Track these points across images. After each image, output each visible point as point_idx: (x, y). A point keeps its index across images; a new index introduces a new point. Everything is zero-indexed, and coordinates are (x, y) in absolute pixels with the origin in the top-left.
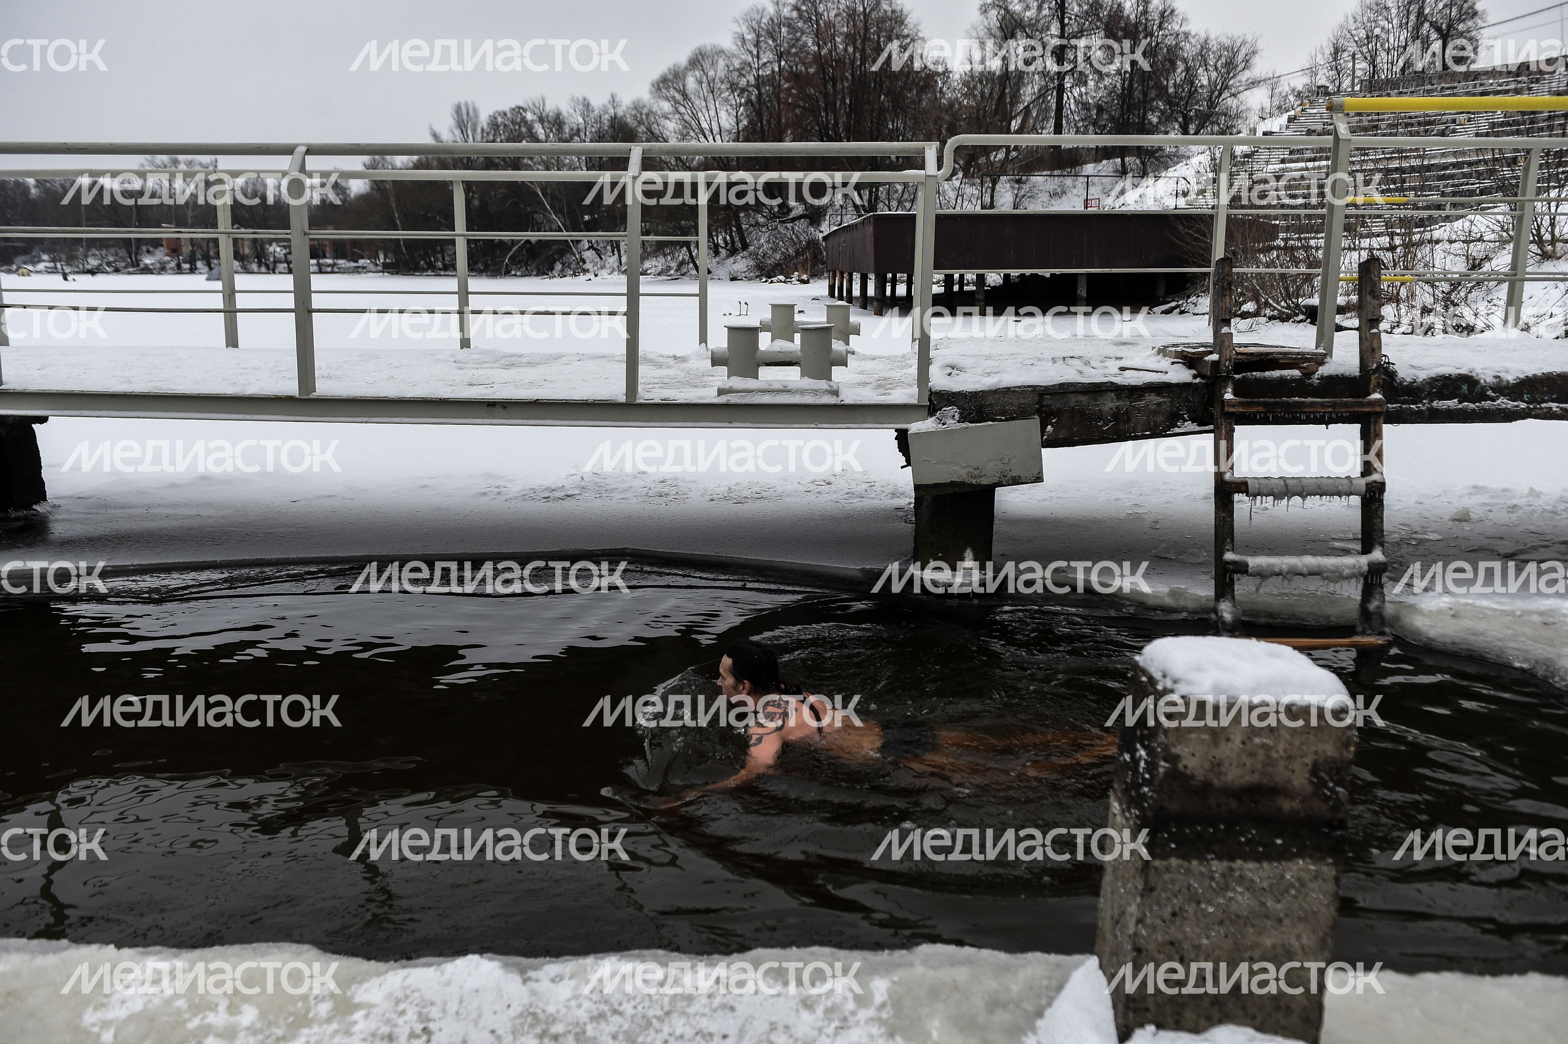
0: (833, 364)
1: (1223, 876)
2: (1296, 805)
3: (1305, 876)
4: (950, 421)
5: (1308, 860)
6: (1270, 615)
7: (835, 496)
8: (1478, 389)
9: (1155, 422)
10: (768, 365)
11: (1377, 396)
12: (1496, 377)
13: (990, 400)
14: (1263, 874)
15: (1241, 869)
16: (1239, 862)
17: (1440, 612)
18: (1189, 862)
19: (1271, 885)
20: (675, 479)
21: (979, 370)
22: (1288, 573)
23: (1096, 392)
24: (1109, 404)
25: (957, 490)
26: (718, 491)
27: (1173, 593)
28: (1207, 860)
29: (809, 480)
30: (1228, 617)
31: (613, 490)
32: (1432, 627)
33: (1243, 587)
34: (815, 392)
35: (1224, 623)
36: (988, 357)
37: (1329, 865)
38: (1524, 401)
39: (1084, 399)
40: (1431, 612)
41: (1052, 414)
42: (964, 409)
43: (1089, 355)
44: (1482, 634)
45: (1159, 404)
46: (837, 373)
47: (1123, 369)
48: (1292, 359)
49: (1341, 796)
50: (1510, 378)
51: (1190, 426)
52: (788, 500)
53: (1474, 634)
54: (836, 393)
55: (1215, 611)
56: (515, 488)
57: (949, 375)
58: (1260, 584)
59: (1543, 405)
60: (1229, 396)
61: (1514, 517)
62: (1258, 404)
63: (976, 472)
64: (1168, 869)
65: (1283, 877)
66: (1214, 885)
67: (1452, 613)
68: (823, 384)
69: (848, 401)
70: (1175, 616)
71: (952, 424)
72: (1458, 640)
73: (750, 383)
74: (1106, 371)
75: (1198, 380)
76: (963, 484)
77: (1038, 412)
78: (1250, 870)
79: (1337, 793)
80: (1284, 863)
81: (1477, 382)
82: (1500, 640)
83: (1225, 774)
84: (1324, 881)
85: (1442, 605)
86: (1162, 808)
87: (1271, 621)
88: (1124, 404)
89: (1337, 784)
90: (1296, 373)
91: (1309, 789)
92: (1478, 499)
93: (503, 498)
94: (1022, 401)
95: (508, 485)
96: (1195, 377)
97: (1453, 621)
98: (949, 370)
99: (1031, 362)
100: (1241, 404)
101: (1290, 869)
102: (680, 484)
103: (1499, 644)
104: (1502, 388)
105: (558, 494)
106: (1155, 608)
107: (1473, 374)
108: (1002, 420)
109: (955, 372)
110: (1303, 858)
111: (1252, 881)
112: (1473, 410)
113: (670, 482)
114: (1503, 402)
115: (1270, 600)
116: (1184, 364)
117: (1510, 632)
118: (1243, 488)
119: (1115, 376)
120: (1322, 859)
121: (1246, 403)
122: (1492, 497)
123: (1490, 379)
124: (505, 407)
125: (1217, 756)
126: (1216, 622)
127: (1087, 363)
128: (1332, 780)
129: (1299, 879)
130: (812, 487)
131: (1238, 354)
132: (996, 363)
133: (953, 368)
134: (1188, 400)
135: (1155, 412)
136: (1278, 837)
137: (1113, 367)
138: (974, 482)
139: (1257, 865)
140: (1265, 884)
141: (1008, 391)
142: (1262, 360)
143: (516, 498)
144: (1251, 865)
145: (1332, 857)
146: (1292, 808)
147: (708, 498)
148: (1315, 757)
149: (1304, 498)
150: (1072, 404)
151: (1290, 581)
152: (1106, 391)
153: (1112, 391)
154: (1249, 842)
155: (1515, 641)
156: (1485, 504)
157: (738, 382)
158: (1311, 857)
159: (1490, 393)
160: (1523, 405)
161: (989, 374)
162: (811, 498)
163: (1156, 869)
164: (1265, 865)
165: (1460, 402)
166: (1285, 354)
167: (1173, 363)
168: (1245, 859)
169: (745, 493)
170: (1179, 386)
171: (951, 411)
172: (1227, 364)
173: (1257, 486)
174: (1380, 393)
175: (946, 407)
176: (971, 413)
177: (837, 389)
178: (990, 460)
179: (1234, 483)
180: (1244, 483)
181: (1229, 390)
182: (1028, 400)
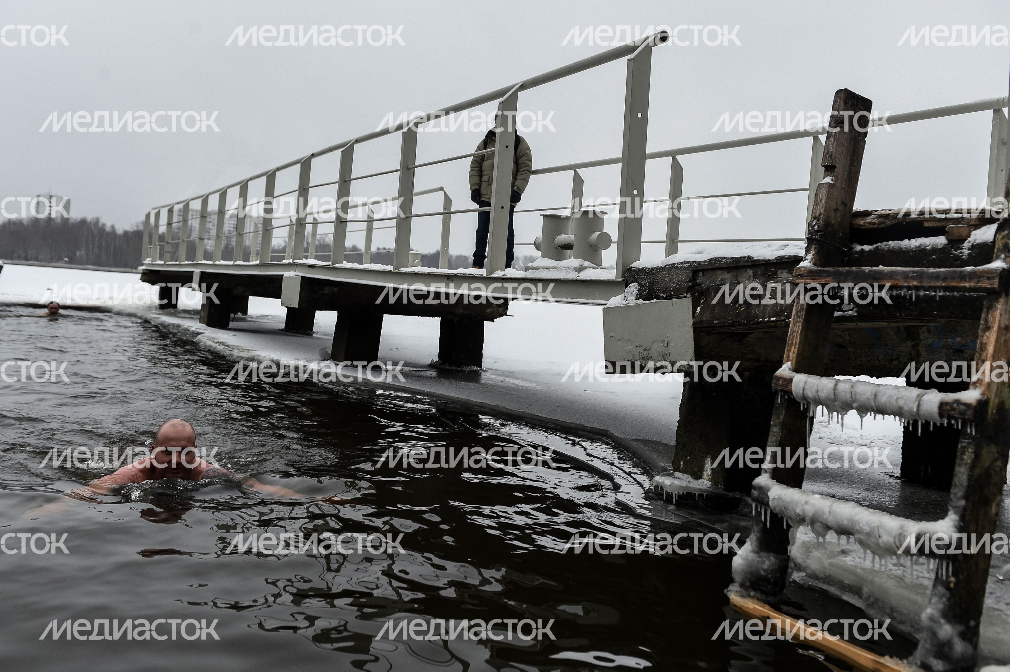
11: (998, 264)
13: (660, 277)
23: (737, 268)
39: (728, 277)
41: (701, 293)
42: (641, 286)
63: (645, 353)
69: (582, 277)
71: (632, 301)
77: (692, 291)
90: (941, 241)
94: (680, 277)
108: (663, 298)
118: (789, 386)
150: (718, 282)
171: (633, 288)
172: (814, 223)
173: (801, 385)
174: (1005, 260)
175: (632, 283)
176: (645, 290)
177: (586, 268)
178: (655, 342)
179: (779, 378)
180: (791, 380)
181: (810, 256)
182: (684, 277)
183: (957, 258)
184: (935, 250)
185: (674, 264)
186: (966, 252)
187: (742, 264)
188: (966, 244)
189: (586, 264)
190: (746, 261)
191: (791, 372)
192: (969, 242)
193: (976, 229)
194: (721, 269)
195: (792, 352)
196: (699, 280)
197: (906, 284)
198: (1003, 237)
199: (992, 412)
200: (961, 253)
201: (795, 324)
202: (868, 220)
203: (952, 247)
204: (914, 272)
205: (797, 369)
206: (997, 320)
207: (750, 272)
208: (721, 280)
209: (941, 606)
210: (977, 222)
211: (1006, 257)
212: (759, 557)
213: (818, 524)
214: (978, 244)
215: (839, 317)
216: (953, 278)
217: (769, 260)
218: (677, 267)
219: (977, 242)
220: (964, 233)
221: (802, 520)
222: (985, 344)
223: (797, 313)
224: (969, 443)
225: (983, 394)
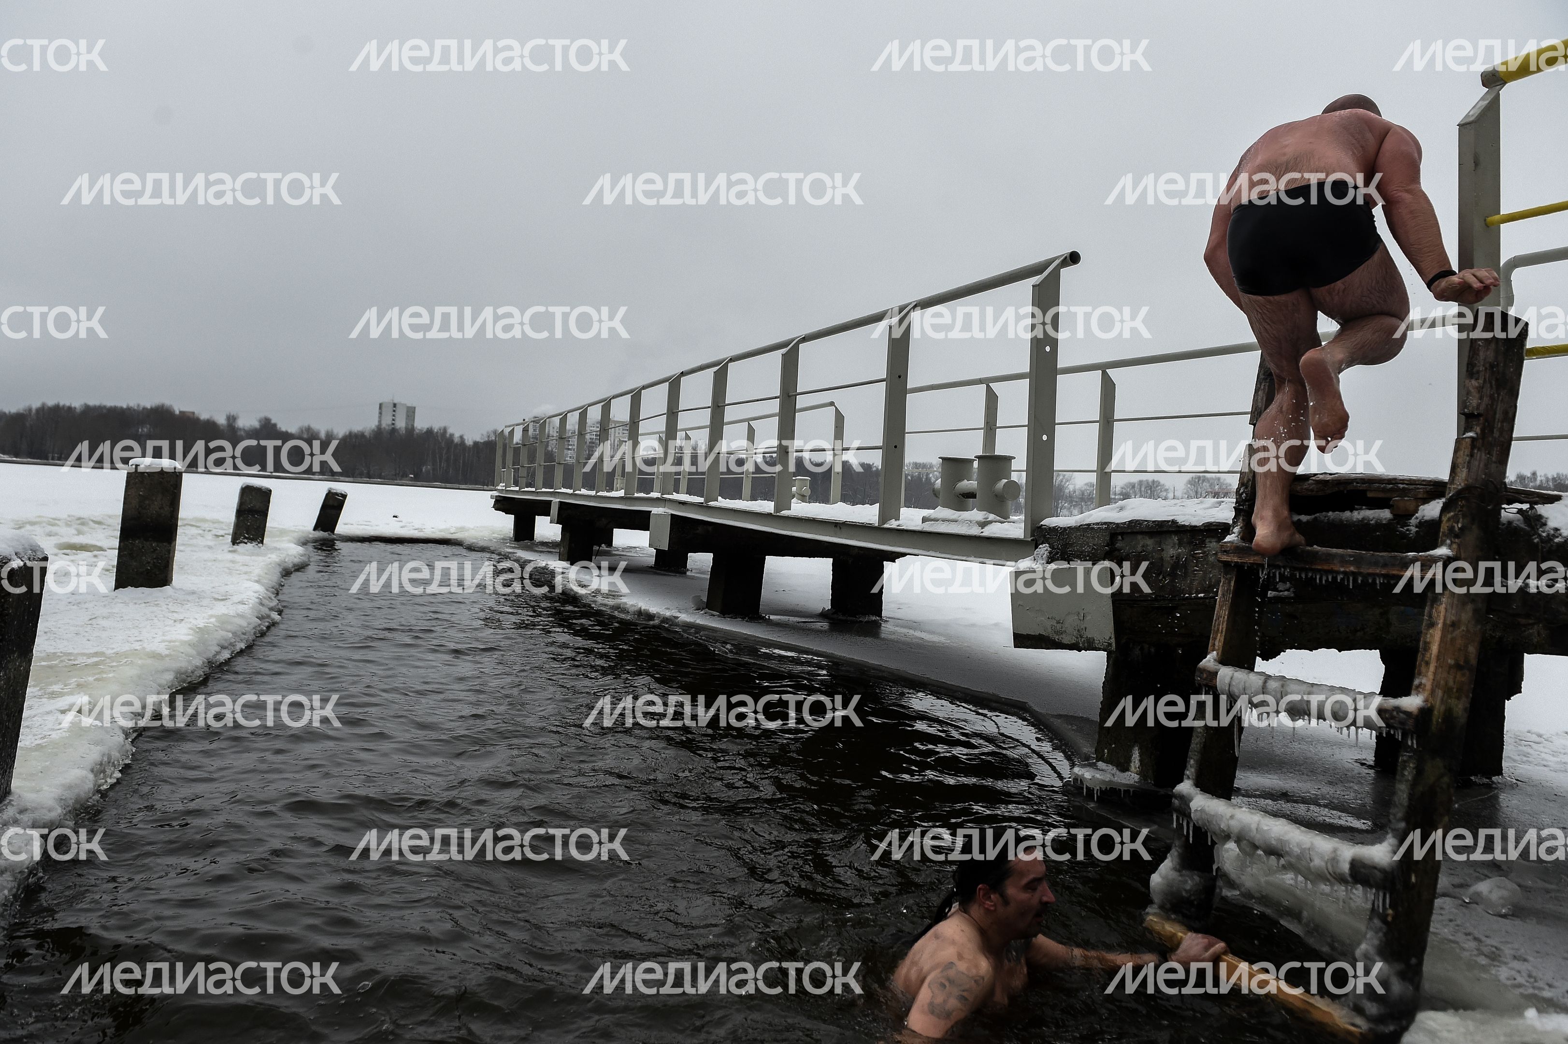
4: (1041, 561)
9: (1210, 579)
11: (1441, 551)
24: (1170, 551)
39: (1150, 542)
41: (1122, 560)
42: (1053, 547)
48: (1381, 490)
54: (982, 524)
60: (1231, 537)
63: (1059, 626)
69: (986, 533)
71: (1042, 564)
76: (1048, 639)
77: (1109, 556)
88: (1184, 551)
90: (1385, 514)
94: (1096, 541)
100: (1236, 550)
121: (1241, 547)
124: (840, 528)
135: (1212, 566)
138: (1056, 638)
141: (1087, 528)
142: (1340, 492)
150: (1139, 549)
152: (1169, 533)
153: (1175, 533)
166: (1370, 482)
171: (1044, 549)
172: (1242, 491)
173: (1227, 680)
174: (1450, 547)
175: (1042, 544)
176: (1057, 553)
177: (991, 522)
178: (1069, 613)
179: (1203, 670)
180: (1215, 674)
181: (1236, 530)
182: (1101, 541)
183: (1404, 536)
184: (1379, 525)
185: (1089, 525)
186: (1414, 529)
187: (1165, 529)
188: (1413, 521)
189: (992, 517)
190: (1170, 526)
191: (1217, 664)
192: (1417, 518)
193: (1424, 504)
194: (1142, 533)
195: (1218, 640)
196: (1118, 545)
197: (1342, 569)
198: (1449, 520)
199: (1437, 721)
200: (1408, 530)
201: (1221, 607)
202: (1306, 485)
203: (1398, 523)
204: (1351, 556)
205: (1224, 661)
206: (1442, 615)
207: (1175, 539)
208: (1143, 546)
209: (1376, 942)
210: (1425, 496)
211: (1452, 542)
212: (1181, 876)
213: (1245, 842)
214: (1426, 521)
215: (1274, 597)
216: (1393, 565)
217: (1196, 526)
218: (1093, 528)
219: (1425, 518)
220: (1411, 506)
221: (1227, 837)
222: (1429, 643)
223: (1223, 595)
224: (1410, 757)
225: (1426, 701)
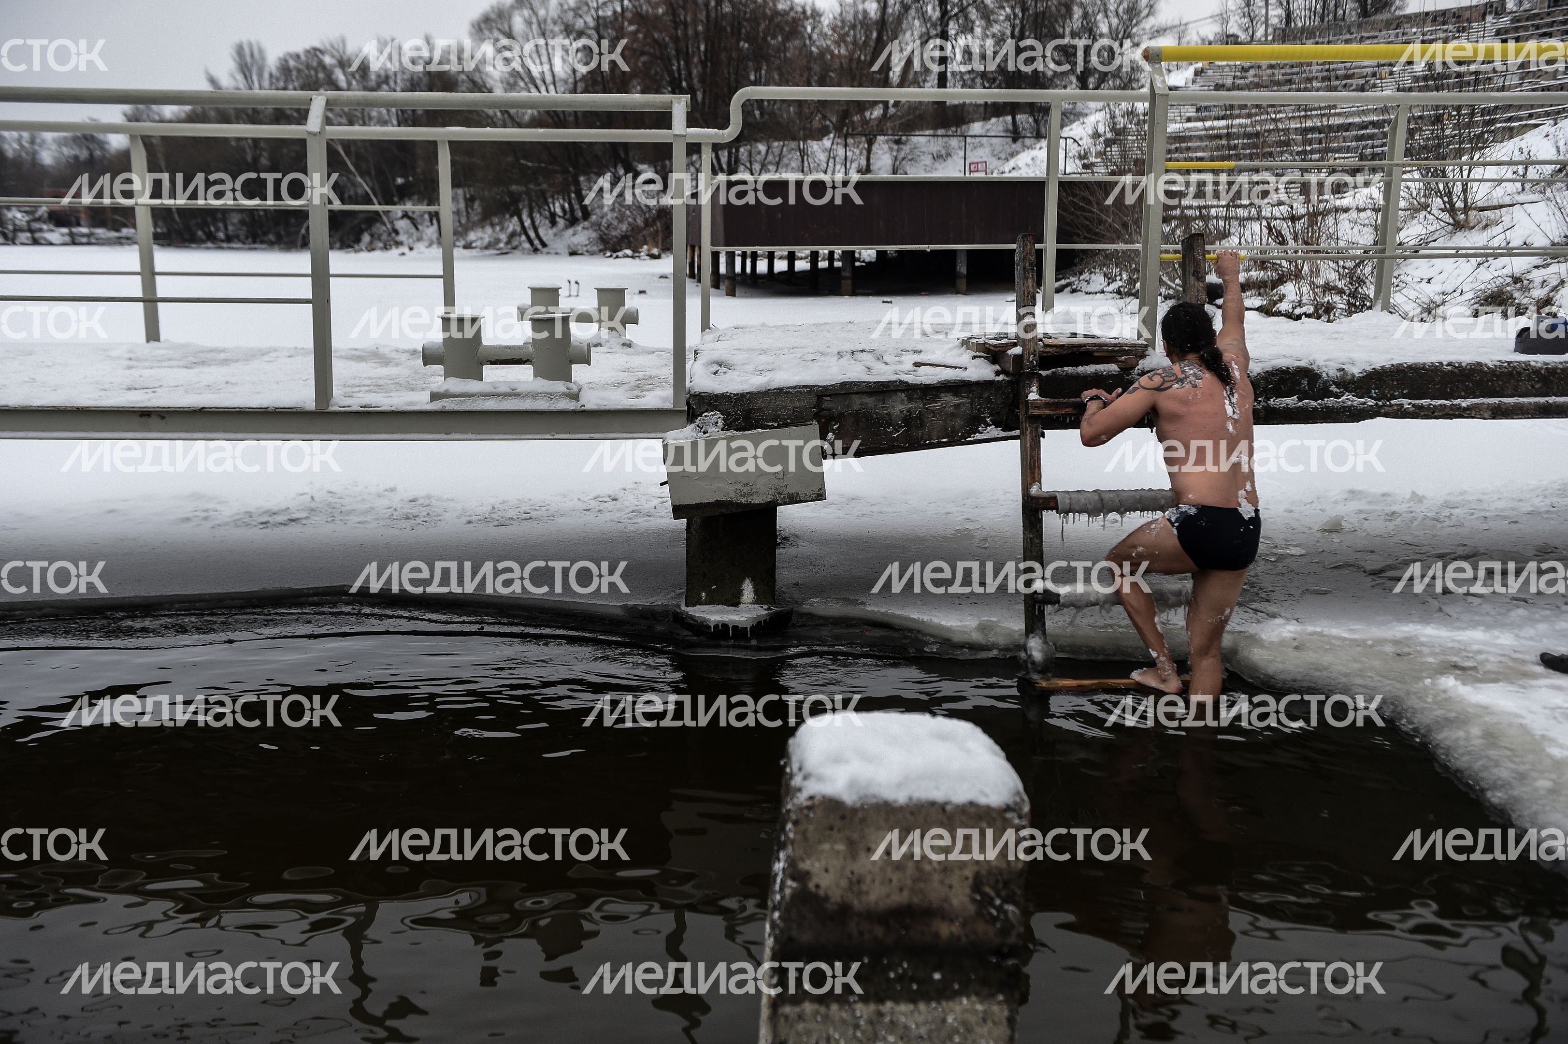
0: (572, 362)
1: (871, 1022)
2: (956, 928)
3: (972, 1019)
4: (712, 429)
5: (974, 998)
6: (1093, 651)
7: (618, 515)
8: (1319, 384)
9: (953, 427)
10: (493, 363)
12: (1340, 370)
13: (760, 403)
14: (921, 1019)
15: (892, 1013)
16: (889, 1004)
17: (1282, 643)
18: (828, 1007)
19: (930, 1032)
20: (429, 497)
21: (750, 368)
22: (1105, 602)
23: (883, 392)
24: (899, 406)
25: (724, 511)
26: (479, 510)
27: (982, 628)
28: (850, 1004)
29: (592, 496)
30: (1037, 655)
31: (349, 512)
32: (1271, 661)
33: (1054, 621)
34: (550, 395)
35: (1033, 663)
36: (764, 352)
37: (1000, 1003)
38: (1371, 397)
39: (870, 401)
40: (1272, 643)
41: (832, 419)
42: (728, 414)
43: (883, 348)
44: (1326, 669)
45: (957, 406)
46: (578, 372)
47: (917, 365)
48: (1107, 351)
49: (1010, 915)
50: (1356, 371)
51: (994, 431)
52: (561, 520)
53: (1317, 670)
54: (575, 396)
55: (1024, 648)
56: (227, 513)
57: (715, 373)
58: (1075, 616)
59: (1393, 402)
60: (1033, 396)
61: (1391, 525)
62: (1067, 405)
63: (745, 490)
64: (801, 1017)
65: (944, 1021)
66: (859, 1034)
67: (1296, 644)
68: (559, 386)
69: (590, 406)
70: (983, 655)
71: (715, 432)
72: (1299, 677)
73: (472, 386)
74: (900, 367)
75: (1001, 378)
76: (730, 503)
77: (817, 417)
78: (905, 1014)
79: (1006, 912)
80: (944, 1003)
81: (1319, 376)
82: (1346, 675)
83: (867, 893)
84: (994, 1023)
85: (1285, 635)
86: (790, 940)
87: (1093, 658)
88: (916, 406)
89: (1005, 901)
90: (1113, 368)
91: (971, 908)
92: (1354, 506)
93: (209, 524)
94: (798, 404)
95: (218, 507)
96: (998, 373)
97: (1292, 654)
98: (715, 367)
99: (812, 357)
100: (1047, 405)
101: (952, 1011)
102: (434, 502)
103: (1344, 680)
104: (1348, 383)
105: (280, 518)
106: (961, 646)
107: (1314, 367)
108: (774, 427)
109: (722, 369)
110: (968, 997)
111: (906, 1027)
112: (1315, 409)
113: (421, 501)
114: (1349, 399)
115: (1091, 633)
116: (986, 358)
117: (1357, 666)
118: (1052, 504)
119: (907, 373)
120: (993, 996)
121: (1054, 403)
122: (1370, 503)
123: (1333, 373)
124: (163, 418)
125: (856, 871)
126: (1025, 661)
127: (880, 358)
128: (999, 895)
129: (964, 1023)
130: (594, 504)
131: (1046, 346)
132: (770, 359)
133: (721, 365)
134: (990, 401)
135: (953, 416)
136: (935, 971)
137: (909, 360)
138: (743, 501)
139: (911, 1007)
140: (923, 1031)
141: (780, 392)
142: (1073, 353)
143: (227, 524)
144: (904, 1007)
145: (1002, 992)
146: (952, 933)
147: (465, 519)
148: (975, 868)
149: (1122, 514)
150: (856, 407)
151: (1108, 611)
152: (896, 391)
153: (902, 391)
154: (900, 978)
155: (1362, 676)
156: (1361, 511)
157: (456, 385)
158: (977, 994)
159: (1333, 388)
160: (1371, 402)
161: (761, 372)
162: (590, 517)
163: (786, 1017)
164: (922, 1006)
165: (1300, 399)
166: (1100, 345)
167: (974, 357)
168: (897, 1000)
169: (512, 513)
170: (978, 384)
171: (715, 416)
173: (1067, 501)
175: (707, 412)
176: (737, 419)
178: (762, 475)
179: (1039, 498)
181: (1033, 389)
182: (803, 403)
184: (1109, 376)
185: (781, 389)
187: (892, 388)
190: (897, 385)
193: (1141, 359)
195: (1037, 474)
196: (828, 406)
203: (1123, 373)
207: (904, 396)
208: (861, 405)
210: (1141, 354)
217: (929, 384)
218: (787, 392)
220: (1134, 363)
223: (1034, 440)
